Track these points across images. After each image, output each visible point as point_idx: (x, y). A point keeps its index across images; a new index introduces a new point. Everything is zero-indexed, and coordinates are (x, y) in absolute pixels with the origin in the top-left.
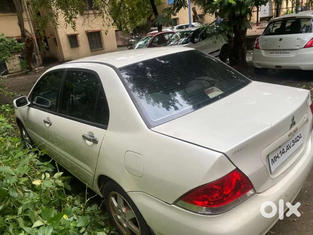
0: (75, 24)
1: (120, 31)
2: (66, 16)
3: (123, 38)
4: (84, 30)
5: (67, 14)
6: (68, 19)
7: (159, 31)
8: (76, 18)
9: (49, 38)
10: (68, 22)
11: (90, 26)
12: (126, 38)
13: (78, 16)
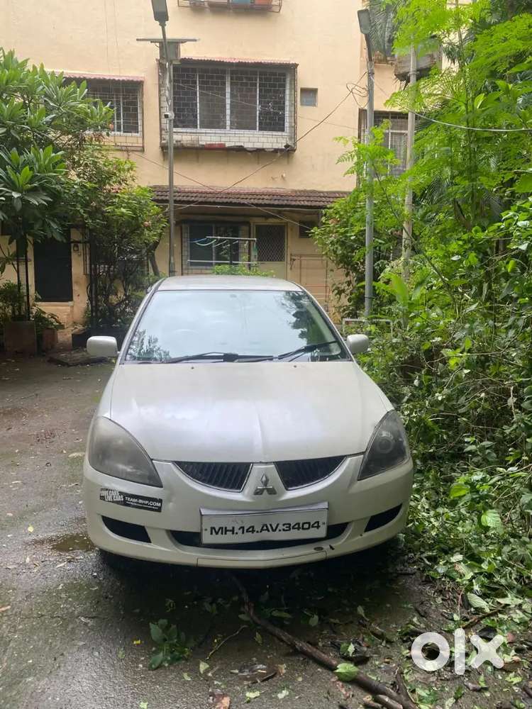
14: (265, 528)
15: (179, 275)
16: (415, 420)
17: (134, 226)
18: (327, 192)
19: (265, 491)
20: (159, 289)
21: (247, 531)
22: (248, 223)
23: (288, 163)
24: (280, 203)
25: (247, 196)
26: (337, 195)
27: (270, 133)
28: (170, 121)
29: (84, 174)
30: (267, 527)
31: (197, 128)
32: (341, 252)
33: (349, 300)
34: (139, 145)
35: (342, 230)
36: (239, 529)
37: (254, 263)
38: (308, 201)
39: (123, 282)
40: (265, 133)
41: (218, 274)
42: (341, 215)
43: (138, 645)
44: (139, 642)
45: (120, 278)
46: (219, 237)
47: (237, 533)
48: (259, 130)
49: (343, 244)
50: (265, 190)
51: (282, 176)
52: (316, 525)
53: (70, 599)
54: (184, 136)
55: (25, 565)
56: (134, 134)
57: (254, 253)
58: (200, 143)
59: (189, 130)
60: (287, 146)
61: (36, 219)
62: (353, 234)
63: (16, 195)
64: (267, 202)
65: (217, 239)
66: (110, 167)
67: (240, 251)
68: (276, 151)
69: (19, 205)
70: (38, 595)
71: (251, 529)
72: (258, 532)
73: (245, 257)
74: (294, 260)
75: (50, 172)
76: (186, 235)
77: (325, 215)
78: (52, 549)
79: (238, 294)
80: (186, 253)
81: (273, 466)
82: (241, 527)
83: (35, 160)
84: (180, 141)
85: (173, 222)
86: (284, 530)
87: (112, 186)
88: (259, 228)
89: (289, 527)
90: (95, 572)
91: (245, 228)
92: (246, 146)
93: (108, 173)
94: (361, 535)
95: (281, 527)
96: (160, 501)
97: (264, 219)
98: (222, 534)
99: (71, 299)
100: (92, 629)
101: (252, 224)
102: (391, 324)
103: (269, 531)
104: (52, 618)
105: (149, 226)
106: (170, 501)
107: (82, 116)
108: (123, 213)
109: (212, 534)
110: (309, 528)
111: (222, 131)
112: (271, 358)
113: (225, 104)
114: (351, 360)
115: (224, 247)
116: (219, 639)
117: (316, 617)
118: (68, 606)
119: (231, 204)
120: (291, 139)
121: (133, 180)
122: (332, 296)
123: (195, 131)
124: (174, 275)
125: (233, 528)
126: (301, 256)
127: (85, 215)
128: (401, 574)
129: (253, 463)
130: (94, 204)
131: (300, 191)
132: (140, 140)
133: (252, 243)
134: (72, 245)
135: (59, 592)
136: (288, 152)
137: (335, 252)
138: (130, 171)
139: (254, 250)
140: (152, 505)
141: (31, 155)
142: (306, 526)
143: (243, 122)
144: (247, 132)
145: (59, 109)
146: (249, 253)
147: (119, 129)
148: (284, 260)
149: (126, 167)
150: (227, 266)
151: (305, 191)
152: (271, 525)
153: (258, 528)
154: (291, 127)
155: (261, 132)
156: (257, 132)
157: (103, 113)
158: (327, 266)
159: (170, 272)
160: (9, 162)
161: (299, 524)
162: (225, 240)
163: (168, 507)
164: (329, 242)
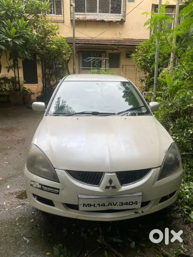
14: (110, 204)
15: (77, 74)
16: (178, 141)
17: (59, 53)
18: (137, 39)
19: (111, 187)
20: (64, 80)
21: (101, 206)
22: (105, 52)
23: (122, 27)
24: (118, 44)
25: (105, 41)
26: (142, 41)
27: (115, 14)
28: (73, 7)
29: (39, 32)
30: (111, 204)
31: (85, 12)
32: (143, 64)
33: (146, 84)
34: (62, 20)
35: (144, 55)
36: (97, 205)
37: (107, 68)
38: (130, 43)
39: (55, 76)
40: (113, 14)
41: (93, 73)
42: (144, 48)
43: (48, 255)
44: (49, 253)
45: (54, 75)
46: (93, 58)
47: (96, 206)
48: (111, 13)
49: (144, 60)
50: (112, 39)
51: (120, 33)
52: (136, 203)
53: (20, 226)
54: (80, 16)
55: (3, 206)
56: (60, 15)
57: (108, 64)
58: (87, 19)
59: (82, 13)
60: (122, 20)
61: (19, 50)
62: (149, 56)
63: (9, 40)
64: (113, 43)
65: (92, 58)
66: (49, 28)
67: (102, 63)
68: (117, 22)
69: (11, 44)
70: (6, 223)
71: (103, 205)
72: (106, 206)
73: (104, 66)
74: (123, 67)
75: (24, 30)
76: (81, 57)
77: (137, 48)
78: (16, 198)
79: (100, 83)
80: (80, 65)
81: (115, 174)
82: (98, 204)
83: (17, 25)
84: (78, 18)
85: (75, 51)
86: (119, 205)
87: (50, 37)
88: (110, 54)
89: (122, 204)
90: (33, 211)
91: (104, 54)
92: (105, 20)
93: (48, 30)
94: (157, 205)
95: (118, 204)
96: (59, 189)
97: (112, 50)
98: (89, 207)
99: (37, 83)
100: (28, 244)
101: (107, 52)
102: (163, 94)
103: (112, 205)
104: (11, 237)
105: (65, 53)
106: (63, 190)
107: (38, 6)
108: (54, 47)
109: (84, 206)
110: (132, 204)
111: (95, 14)
112: (114, 114)
113: (97, 2)
114: (152, 115)
115: (96, 62)
116: (87, 254)
117: (134, 243)
118: (19, 230)
119: (99, 44)
120: (123, 17)
121: (59, 34)
122: (139, 82)
123: (84, 14)
124: (75, 74)
125: (94, 204)
126: (126, 66)
127: (39, 49)
128: (174, 218)
129: (105, 172)
130: (42, 44)
131: (127, 39)
132: (63, 18)
133: (107, 60)
134: (37, 61)
135: (16, 222)
136: (122, 22)
137: (141, 64)
138: (57, 30)
139: (107, 63)
140: (55, 191)
141: (16, 22)
142: (131, 203)
143: (104, 10)
144: (105, 14)
145: (27, 3)
146: (106, 64)
147: (54, 14)
148: (119, 68)
149: (56, 28)
150: (96, 70)
151: (129, 39)
152: (113, 203)
153: (107, 204)
154: (124, 11)
155: (111, 14)
156: (110, 14)
157: (46, 5)
158: (137, 70)
159: (74, 72)
160: (7, 25)
161: (127, 203)
162: (96, 59)
163: (62, 192)
164: (139, 60)
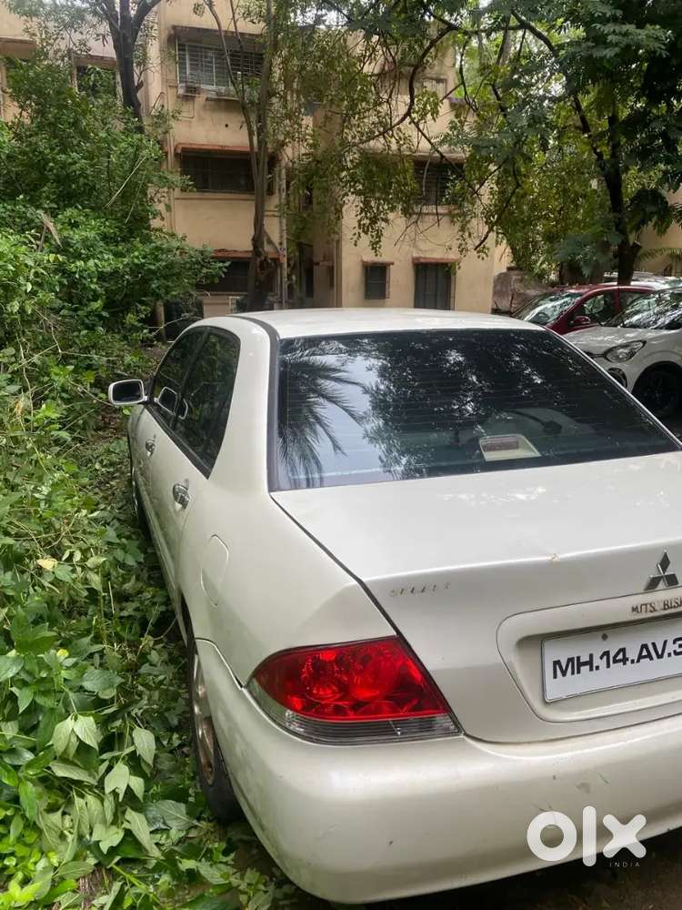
0: (380, 238)
1: (517, 272)
2: (363, 214)
3: (522, 291)
4: (410, 256)
5: (366, 207)
6: (366, 222)
7: (618, 284)
8: (386, 220)
9: (318, 264)
10: (363, 231)
11: (415, 246)
12: (528, 292)
13: (391, 216)
